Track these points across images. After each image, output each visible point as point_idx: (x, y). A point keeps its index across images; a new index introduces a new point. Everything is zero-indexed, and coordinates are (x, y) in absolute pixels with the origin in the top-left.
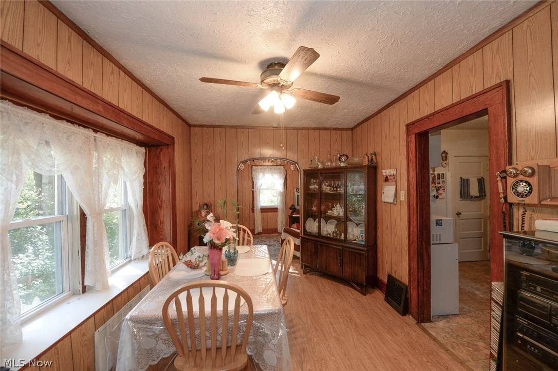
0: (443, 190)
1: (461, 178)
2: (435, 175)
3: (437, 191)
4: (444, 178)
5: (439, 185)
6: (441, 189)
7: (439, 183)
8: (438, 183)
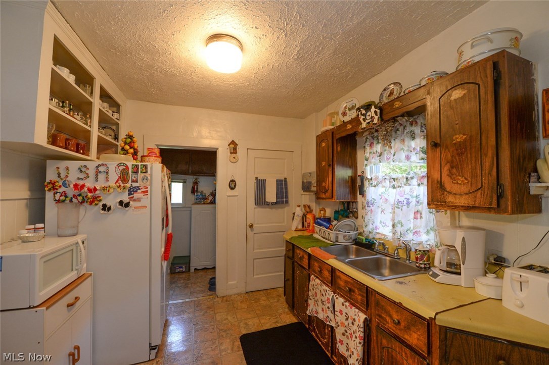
0: (144, 192)
1: (257, 178)
2: (127, 167)
3: (129, 194)
4: (146, 172)
5: (135, 185)
6: (139, 191)
7: (136, 181)
8: (133, 181)
